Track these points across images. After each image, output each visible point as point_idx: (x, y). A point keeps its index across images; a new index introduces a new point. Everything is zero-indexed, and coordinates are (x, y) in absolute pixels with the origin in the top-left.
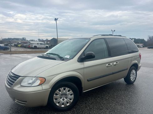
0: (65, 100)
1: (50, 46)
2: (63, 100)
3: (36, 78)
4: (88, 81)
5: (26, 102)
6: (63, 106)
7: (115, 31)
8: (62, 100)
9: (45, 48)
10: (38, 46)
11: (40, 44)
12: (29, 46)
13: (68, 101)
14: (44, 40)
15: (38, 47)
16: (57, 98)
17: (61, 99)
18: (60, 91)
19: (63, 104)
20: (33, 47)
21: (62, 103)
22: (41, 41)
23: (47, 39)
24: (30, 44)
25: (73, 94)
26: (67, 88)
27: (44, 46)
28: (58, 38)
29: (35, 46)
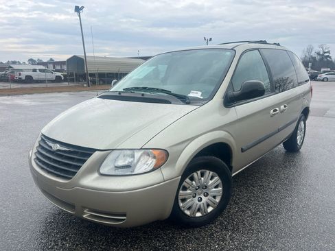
0: (204, 199)
1: (65, 76)
2: (200, 200)
3: (143, 151)
4: (243, 151)
5: (125, 215)
6: (198, 214)
7: (211, 39)
8: (198, 202)
9: (52, 81)
10: (35, 76)
11: (40, 70)
12: (13, 77)
13: (210, 203)
14: (45, 61)
15: (35, 78)
16: (186, 197)
17: (196, 199)
18: (192, 179)
19: (199, 210)
20: (24, 78)
21: (197, 208)
22: (39, 64)
23: (51, 59)
24: (13, 72)
25: (221, 185)
26: (208, 172)
27: (52, 76)
28: (87, 55)
29: (26, 76)
